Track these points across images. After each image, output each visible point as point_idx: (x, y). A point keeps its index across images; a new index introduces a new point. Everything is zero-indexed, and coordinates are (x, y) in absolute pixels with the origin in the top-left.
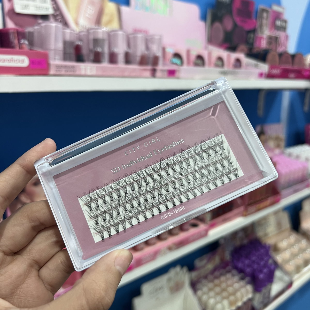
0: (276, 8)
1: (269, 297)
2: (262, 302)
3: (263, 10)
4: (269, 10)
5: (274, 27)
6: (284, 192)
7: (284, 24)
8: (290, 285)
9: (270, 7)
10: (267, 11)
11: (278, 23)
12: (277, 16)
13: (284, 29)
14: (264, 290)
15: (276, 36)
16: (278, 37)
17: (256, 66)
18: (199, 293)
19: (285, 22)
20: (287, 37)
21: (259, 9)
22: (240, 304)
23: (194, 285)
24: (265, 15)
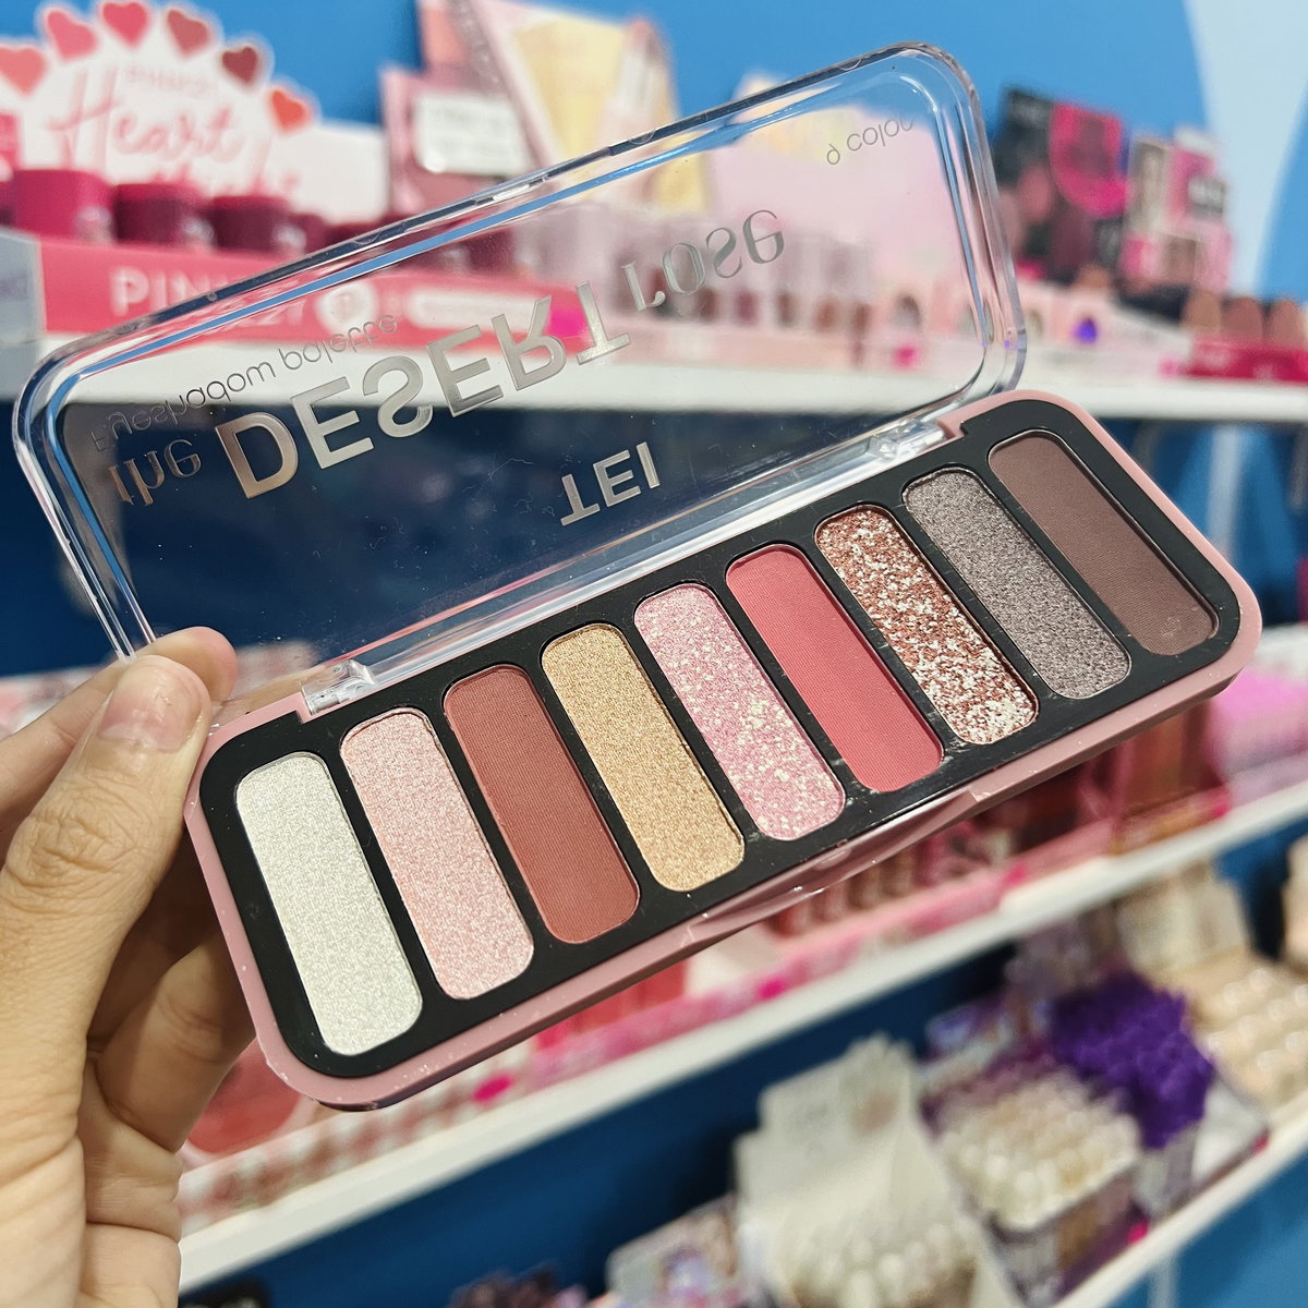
0: (1190, 140)
1: (1187, 1174)
2: (1167, 1190)
3: (1145, 149)
4: (1166, 148)
5: (1186, 204)
6: (1240, 784)
7: (1214, 196)
8: (1261, 1141)
9: (1169, 134)
10: (1159, 152)
11: (1199, 191)
12: (1194, 167)
13: (1216, 210)
14: (1174, 1148)
15: (1189, 237)
16: (1199, 240)
17: (1148, 339)
18: (950, 1139)
19: (1223, 188)
20: (1228, 241)
21: (1131, 146)
22: (1093, 1182)
23: (931, 1111)
24: (1152, 163)
